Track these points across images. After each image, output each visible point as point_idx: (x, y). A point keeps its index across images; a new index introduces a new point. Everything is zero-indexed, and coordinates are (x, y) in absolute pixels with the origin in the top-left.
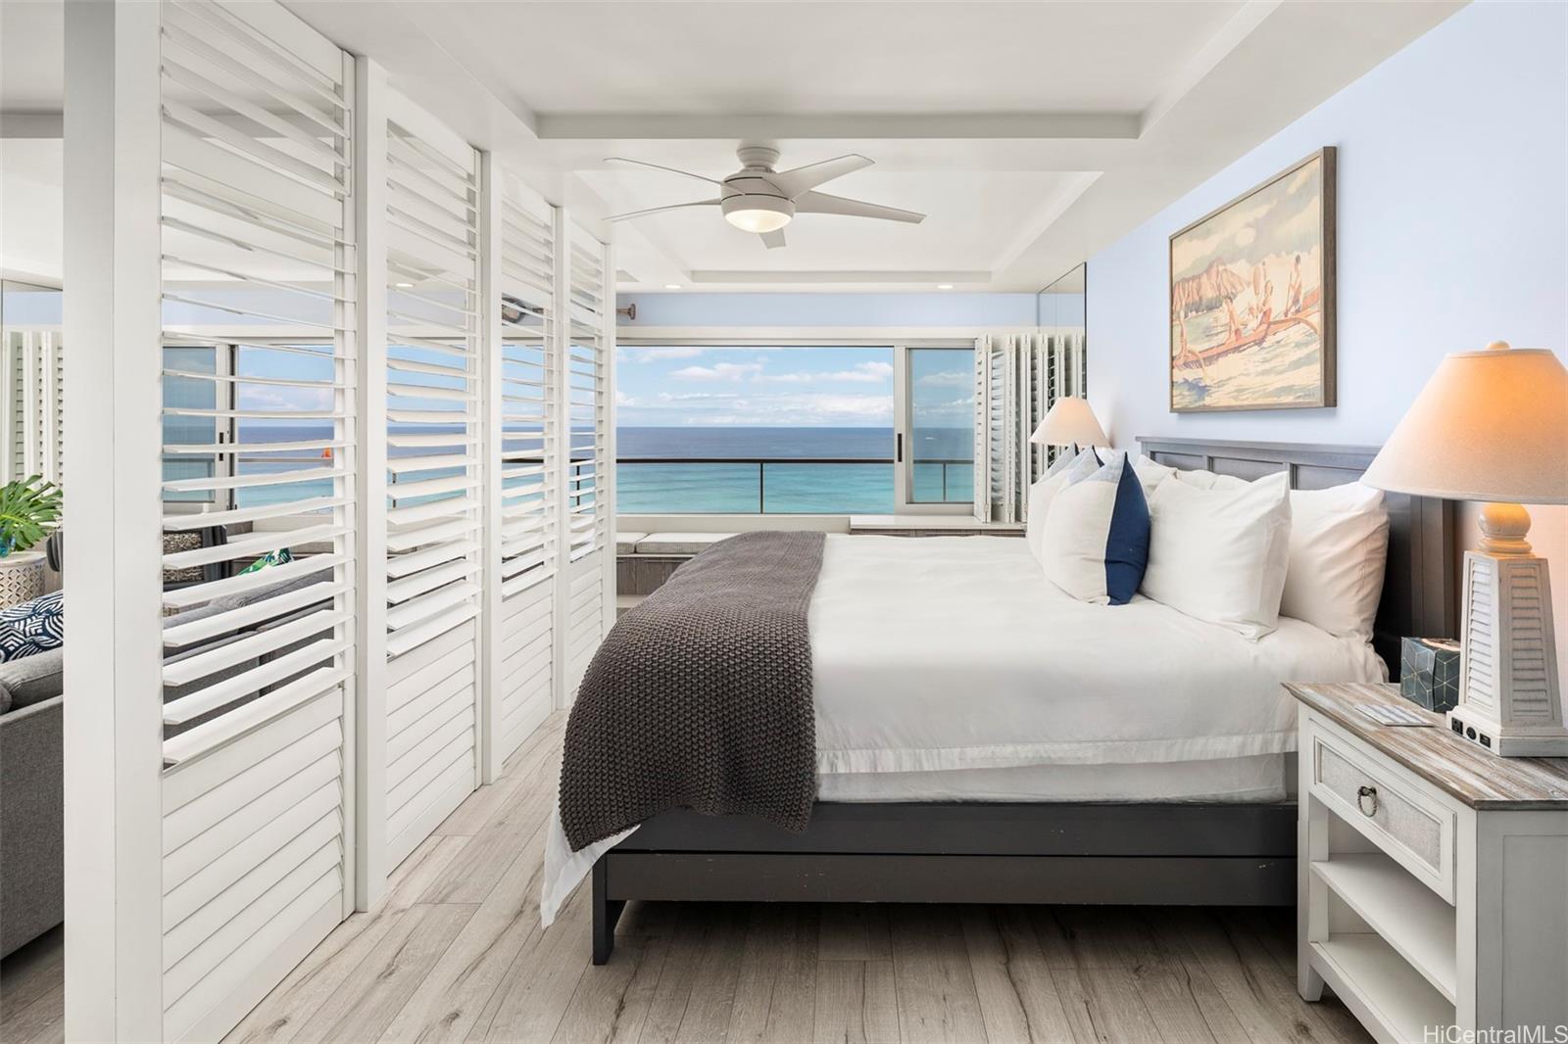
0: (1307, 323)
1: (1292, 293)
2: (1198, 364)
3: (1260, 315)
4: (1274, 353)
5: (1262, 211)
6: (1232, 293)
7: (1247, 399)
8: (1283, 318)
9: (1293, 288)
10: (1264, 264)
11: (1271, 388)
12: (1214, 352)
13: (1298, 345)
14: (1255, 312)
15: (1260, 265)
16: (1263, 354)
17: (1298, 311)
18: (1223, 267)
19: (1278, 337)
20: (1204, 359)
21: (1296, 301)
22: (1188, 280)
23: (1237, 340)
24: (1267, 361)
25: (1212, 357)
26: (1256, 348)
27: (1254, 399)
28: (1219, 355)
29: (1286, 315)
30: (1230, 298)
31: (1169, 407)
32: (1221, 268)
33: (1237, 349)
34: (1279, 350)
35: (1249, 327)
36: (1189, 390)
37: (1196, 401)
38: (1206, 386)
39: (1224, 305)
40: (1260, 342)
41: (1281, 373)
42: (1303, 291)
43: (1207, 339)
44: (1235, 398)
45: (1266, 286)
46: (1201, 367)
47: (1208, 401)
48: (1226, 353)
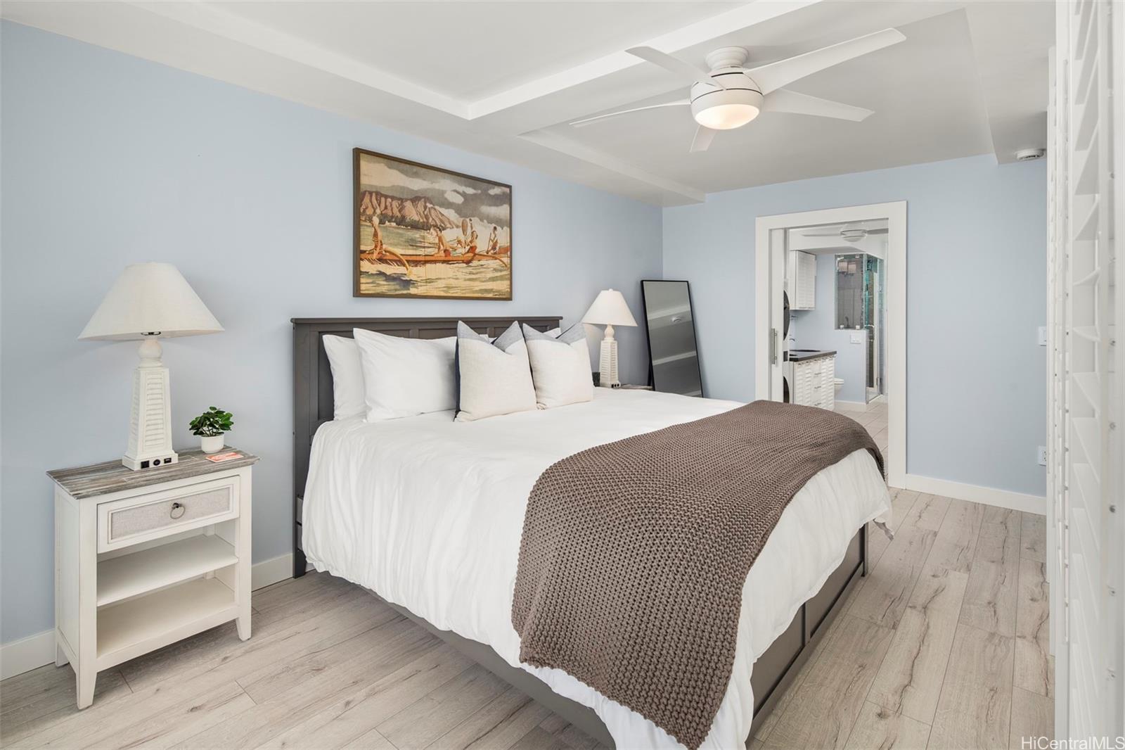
0: (501, 260)
1: (491, 243)
2: (399, 262)
3: (468, 248)
4: (478, 270)
6: (440, 225)
7: (457, 293)
8: (485, 254)
9: (492, 241)
10: (471, 220)
12: (422, 258)
13: (495, 270)
14: (463, 245)
15: (468, 220)
16: (470, 269)
17: (495, 253)
18: (431, 206)
19: (481, 263)
20: (408, 261)
21: (494, 248)
22: (386, 197)
23: (446, 256)
24: (473, 274)
25: (420, 261)
26: (465, 265)
27: (463, 293)
28: (426, 262)
29: (487, 253)
30: (442, 229)
31: (354, 291)
32: (429, 205)
33: (444, 262)
34: (482, 270)
35: (457, 251)
37: (396, 290)
38: (411, 280)
39: (432, 230)
40: (468, 262)
41: (483, 282)
42: (498, 245)
43: (410, 247)
44: (444, 291)
45: (472, 233)
46: (404, 265)
47: (413, 291)
48: (435, 262)
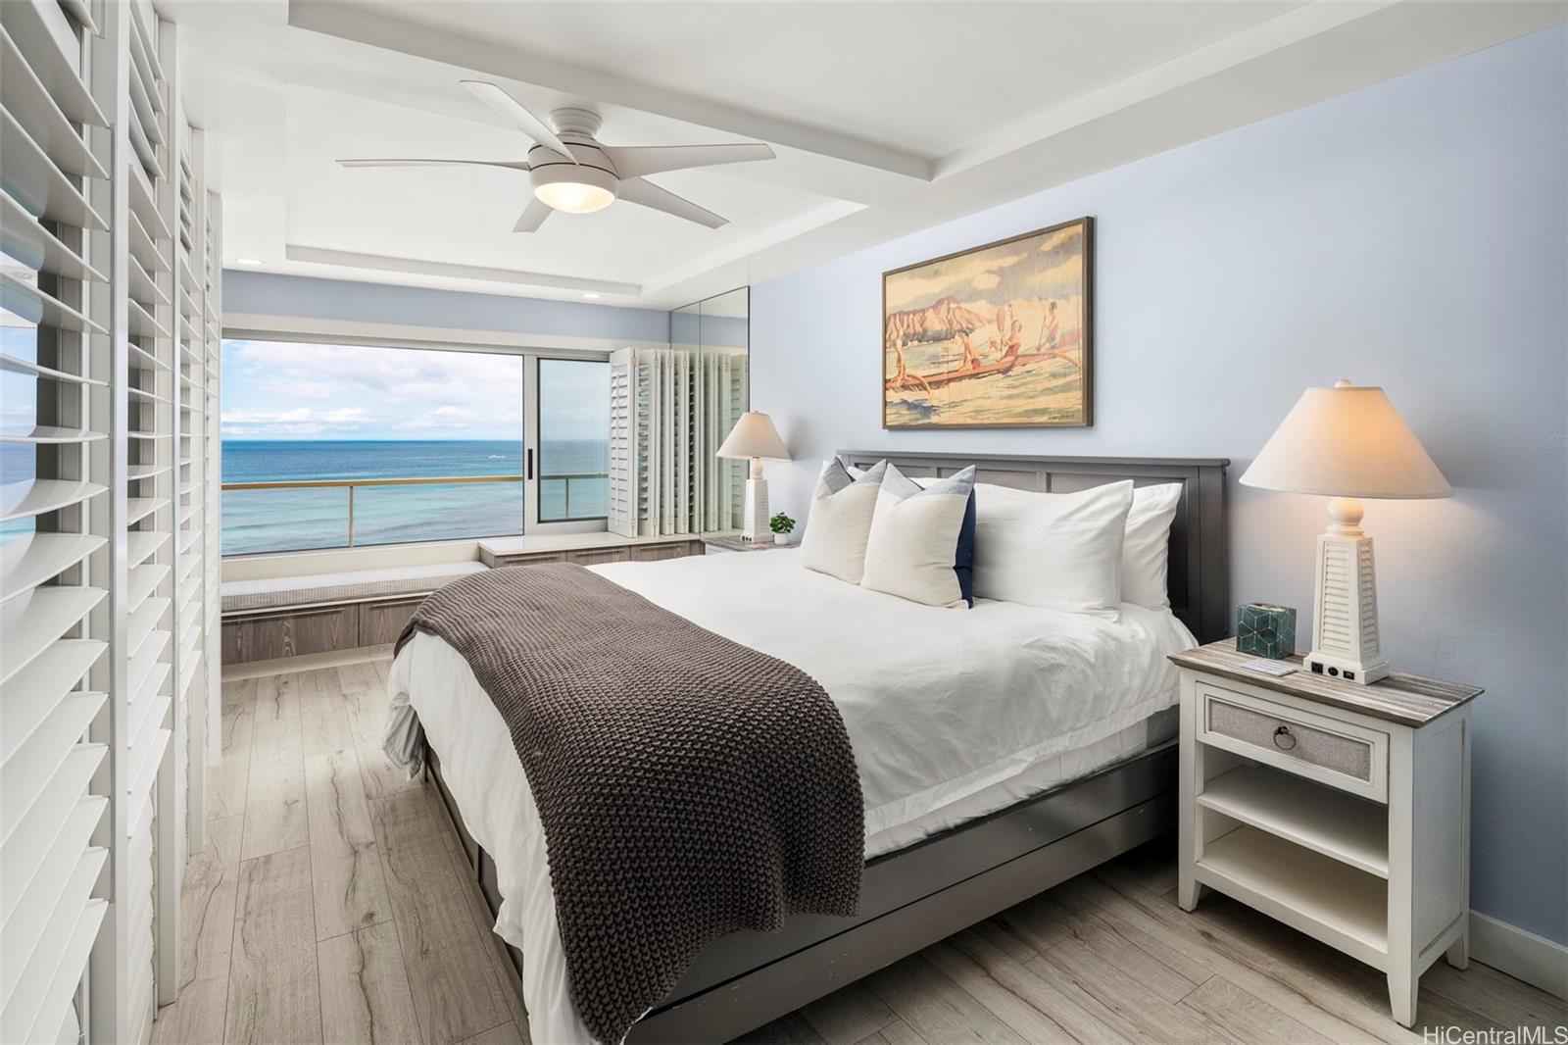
0: (1065, 357)
1: (1046, 332)
2: (921, 386)
3: (1005, 349)
4: (1022, 381)
5: (1008, 261)
6: (967, 328)
7: (988, 418)
8: (1035, 352)
9: (1048, 328)
10: (1010, 306)
11: (1019, 410)
12: (945, 377)
13: (1054, 376)
14: (999, 346)
15: (1006, 308)
16: (1009, 381)
17: (1053, 347)
18: (956, 305)
19: (1028, 368)
20: (930, 383)
21: (1051, 338)
22: (908, 313)
23: (974, 368)
24: (1014, 387)
25: (943, 381)
26: (1001, 376)
27: (997, 419)
28: (950, 380)
29: (1038, 349)
30: (966, 332)
31: (881, 424)
32: (953, 306)
33: (971, 376)
34: (1030, 379)
35: (990, 358)
36: (909, 409)
37: (917, 419)
38: (932, 406)
39: (956, 337)
40: (1005, 371)
41: (1031, 398)
42: (1060, 332)
43: (933, 366)
44: (971, 417)
45: (1013, 324)
46: (926, 389)
47: (934, 419)
48: (960, 378)
